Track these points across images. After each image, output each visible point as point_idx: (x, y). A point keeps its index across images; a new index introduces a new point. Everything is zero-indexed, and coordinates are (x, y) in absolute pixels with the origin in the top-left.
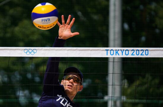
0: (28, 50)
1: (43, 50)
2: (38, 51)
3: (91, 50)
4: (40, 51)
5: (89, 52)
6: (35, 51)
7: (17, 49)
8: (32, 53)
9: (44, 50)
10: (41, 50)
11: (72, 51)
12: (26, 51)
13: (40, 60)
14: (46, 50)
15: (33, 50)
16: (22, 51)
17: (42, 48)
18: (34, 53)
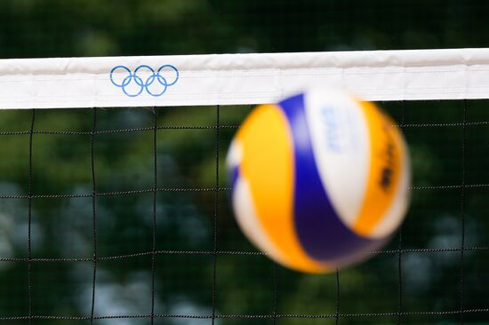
0: (132, 73)
1: (213, 69)
2: (188, 73)
3: (470, 63)
4: (197, 74)
5: (461, 71)
6: (169, 76)
7: (70, 67)
8: (156, 87)
9: (219, 69)
10: (200, 68)
11: (367, 70)
12: (119, 77)
13: (200, 122)
14: (228, 68)
15: (156, 73)
16: (100, 76)
17: (207, 61)
18: (166, 85)
